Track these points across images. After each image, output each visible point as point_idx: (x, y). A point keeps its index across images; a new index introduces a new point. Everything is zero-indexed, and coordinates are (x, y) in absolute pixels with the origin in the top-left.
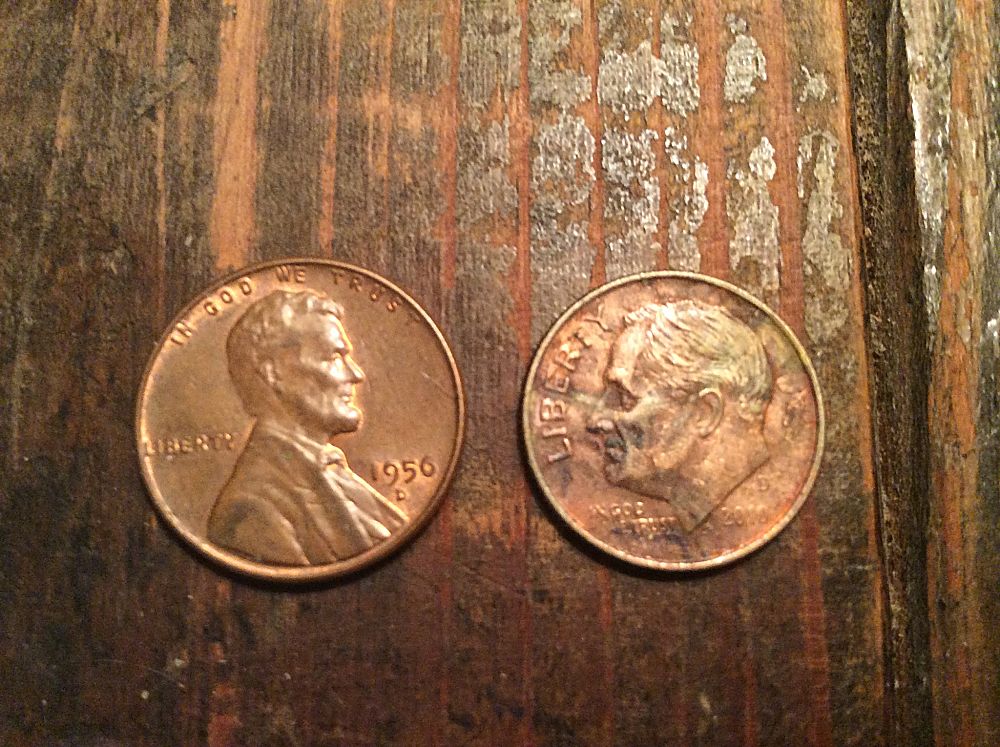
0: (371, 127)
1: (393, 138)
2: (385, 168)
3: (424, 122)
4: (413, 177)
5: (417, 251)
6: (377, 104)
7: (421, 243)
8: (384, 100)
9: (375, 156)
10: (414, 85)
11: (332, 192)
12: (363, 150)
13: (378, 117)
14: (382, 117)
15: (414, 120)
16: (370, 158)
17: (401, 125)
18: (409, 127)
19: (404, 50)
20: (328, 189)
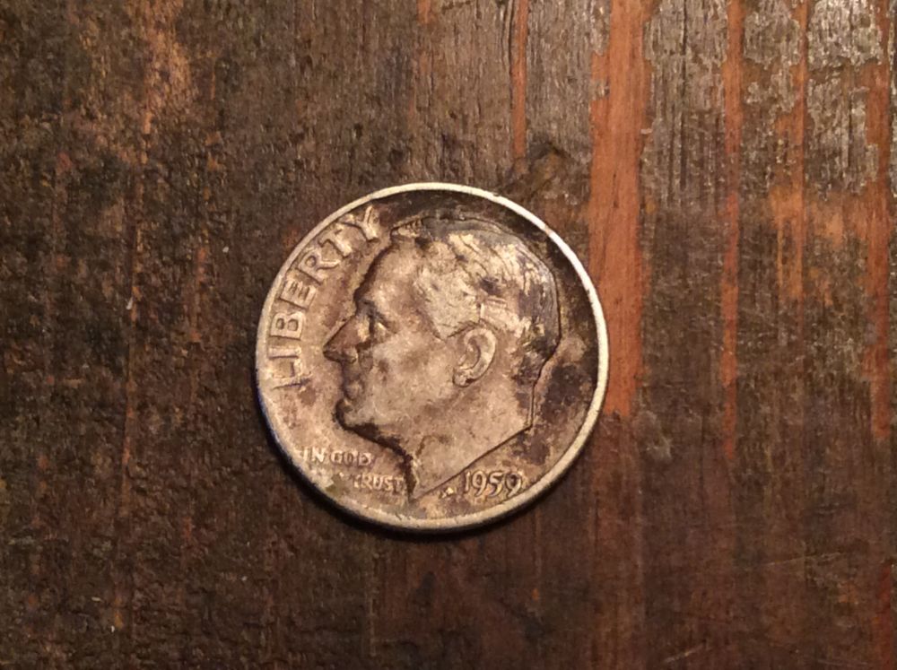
0: (780, 235)
1: (808, 248)
2: (799, 287)
3: (846, 229)
4: (835, 298)
5: (842, 391)
6: (787, 207)
7: (846, 384)
8: (796, 201)
9: (787, 273)
10: (833, 181)
11: (735, 317)
12: (771, 265)
13: (789, 222)
14: (794, 222)
15: (835, 228)
16: (780, 275)
17: (818, 233)
18: (827, 236)
19: (819, 136)
20: (730, 314)
